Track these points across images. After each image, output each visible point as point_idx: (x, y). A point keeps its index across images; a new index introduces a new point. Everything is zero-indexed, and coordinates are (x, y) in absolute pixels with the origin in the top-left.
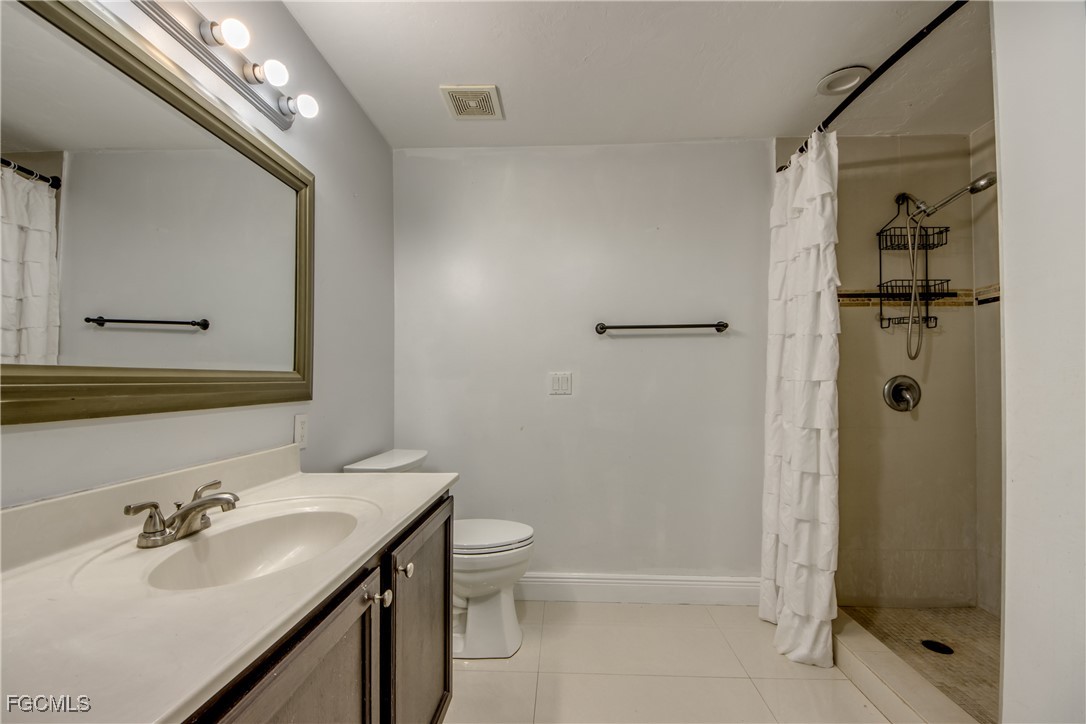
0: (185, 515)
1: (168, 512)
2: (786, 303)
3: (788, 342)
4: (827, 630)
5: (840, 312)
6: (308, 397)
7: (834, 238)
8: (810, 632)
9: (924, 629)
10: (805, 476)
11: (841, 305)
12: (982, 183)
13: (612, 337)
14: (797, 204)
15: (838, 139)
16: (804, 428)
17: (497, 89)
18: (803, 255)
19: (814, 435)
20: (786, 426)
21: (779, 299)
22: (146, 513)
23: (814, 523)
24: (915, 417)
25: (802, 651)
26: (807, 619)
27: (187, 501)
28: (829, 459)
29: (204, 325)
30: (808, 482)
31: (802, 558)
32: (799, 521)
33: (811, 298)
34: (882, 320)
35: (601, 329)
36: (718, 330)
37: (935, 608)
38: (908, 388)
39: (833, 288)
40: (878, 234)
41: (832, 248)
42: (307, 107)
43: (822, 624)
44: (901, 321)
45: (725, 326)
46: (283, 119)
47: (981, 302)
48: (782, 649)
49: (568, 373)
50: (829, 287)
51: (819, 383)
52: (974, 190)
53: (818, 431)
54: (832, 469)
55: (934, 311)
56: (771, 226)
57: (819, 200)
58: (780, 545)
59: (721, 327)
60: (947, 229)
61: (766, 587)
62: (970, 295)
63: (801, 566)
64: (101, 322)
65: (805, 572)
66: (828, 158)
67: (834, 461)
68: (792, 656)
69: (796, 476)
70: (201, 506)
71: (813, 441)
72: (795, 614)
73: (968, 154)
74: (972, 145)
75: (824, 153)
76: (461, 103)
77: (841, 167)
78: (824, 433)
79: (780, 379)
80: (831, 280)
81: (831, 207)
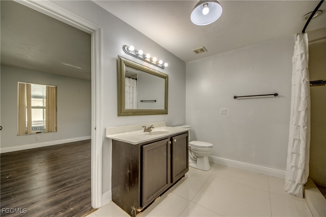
0: (149, 128)
1: (147, 128)
4: (300, 187)
6: (167, 114)
7: (306, 66)
8: (294, 186)
10: (295, 140)
13: (239, 99)
16: (295, 125)
17: (203, 47)
22: (145, 127)
23: (298, 154)
25: (291, 191)
26: (294, 182)
27: (149, 127)
28: (303, 135)
29: (155, 101)
30: (296, 142)
31: (293, 164)
32: (293, 153)
33: (300, 85)
35: (235, 97)
39: (305, 82)
41: (305, 70)
42: (166, 65)
43: (298, 185)
45: (278, 94)
46: (163, 68)
48: (286, 190)
49: (226, 109)
50: (303, 82)
51: (300, 112)
53: (300, 126)
54: (304, 138)
56: (293, 63)
57: (300, 55)
59: (276, 95)
63: (292, 166)
64: (142, 101)
65: (294, 168)
66: (304, 42)
67: (305, 136)
68: (288, 192)
69: (292, 140)
70: (151, 127)
71: (298, 129)
72: (290, 180)
76: (197, 52)
78: (302, 127)
80: (304, 80)
81: (305, 57)
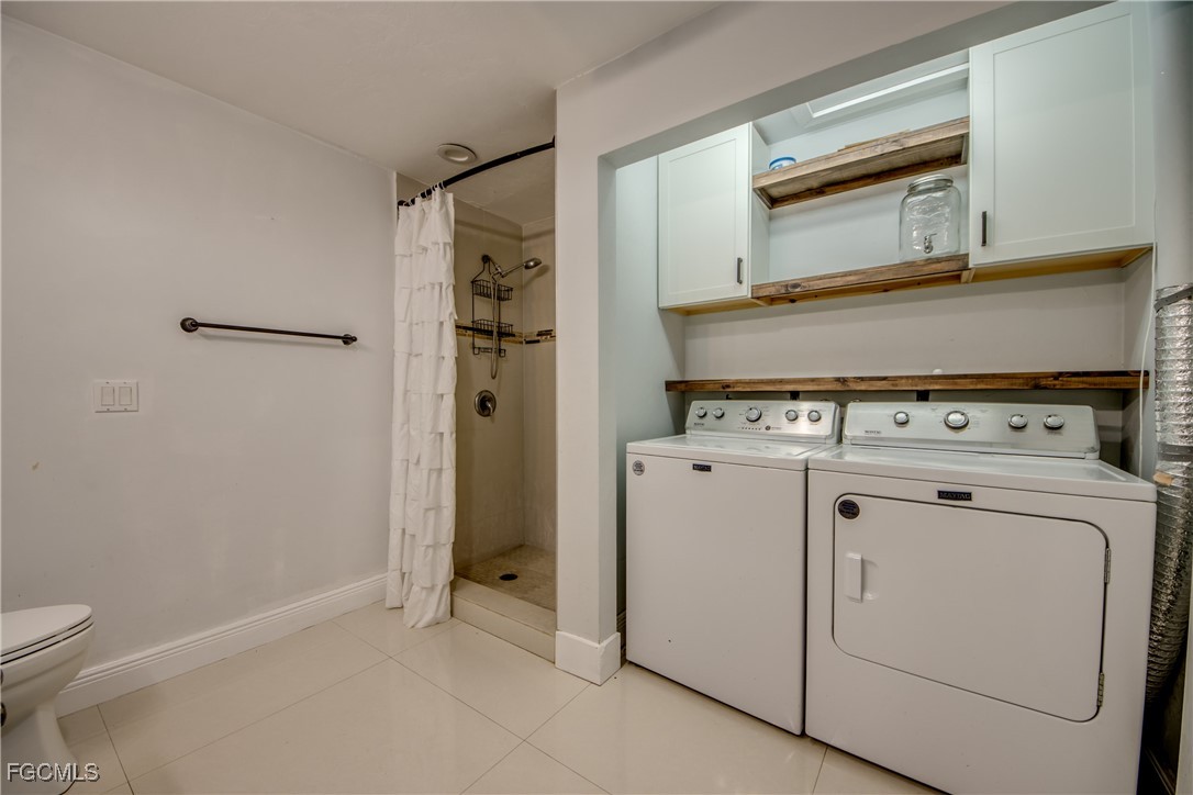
2: (411, 324)
3: (414, 361)
4: (448, 590)
5: (458, 340)
7: (452, 281)
8: (435, 597)
9: (499, 569)
10: (432, 472)
11: (457, 334)
12: (532, 264)
13: (207, 338)
14: (422, 242)
15: (454, 199)
16: (429, 433)
18: (428, 288)
19: (438, 437)
20: (413, 433)
21: (404, 321)
23: (438, 508)
24: (493, 421)
25: (429, 616)
26: (432, 588)
28: (450, 456)
30: (434, 475)
31: (429, 540)
32: (427, 510)
33: (436, 324)
34: (474, 348)
35: (190, 326)
36: (345, 343)
37: (503, 554)
38: (489, 400)
39: (453, 321)
40: (472, 282)
41: (451, 287)
43: (444, 587)
44: (486, 350)
45: (354, 339)
47: (528, 342)
48: (412, 623)
49: (135, 381)
50: (450, 319)
51: (441, 396)
52: (527, 267)
53: (442, 434)
54: (452, 463)
55: (504, 345)
56: (396, 253)
57: (440, 246)
58: (407, 536)
59: (348, 340)
60: (512, 289)
61: (392, 577)
62: (521, 337)
63: (428, 547)
65: (431, 551)
66: (447, 213)
67: (453, 457)
68: (420, 625)
69: (425, 473)
71: (438, 442)
73: (521, 239)
74: (524, 234)
75: (444, 210)
77: (456, 222)
78: (446, 436)
79: (406, 392)
80: (451, 314)
81: (450, 254)
